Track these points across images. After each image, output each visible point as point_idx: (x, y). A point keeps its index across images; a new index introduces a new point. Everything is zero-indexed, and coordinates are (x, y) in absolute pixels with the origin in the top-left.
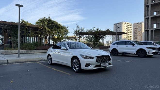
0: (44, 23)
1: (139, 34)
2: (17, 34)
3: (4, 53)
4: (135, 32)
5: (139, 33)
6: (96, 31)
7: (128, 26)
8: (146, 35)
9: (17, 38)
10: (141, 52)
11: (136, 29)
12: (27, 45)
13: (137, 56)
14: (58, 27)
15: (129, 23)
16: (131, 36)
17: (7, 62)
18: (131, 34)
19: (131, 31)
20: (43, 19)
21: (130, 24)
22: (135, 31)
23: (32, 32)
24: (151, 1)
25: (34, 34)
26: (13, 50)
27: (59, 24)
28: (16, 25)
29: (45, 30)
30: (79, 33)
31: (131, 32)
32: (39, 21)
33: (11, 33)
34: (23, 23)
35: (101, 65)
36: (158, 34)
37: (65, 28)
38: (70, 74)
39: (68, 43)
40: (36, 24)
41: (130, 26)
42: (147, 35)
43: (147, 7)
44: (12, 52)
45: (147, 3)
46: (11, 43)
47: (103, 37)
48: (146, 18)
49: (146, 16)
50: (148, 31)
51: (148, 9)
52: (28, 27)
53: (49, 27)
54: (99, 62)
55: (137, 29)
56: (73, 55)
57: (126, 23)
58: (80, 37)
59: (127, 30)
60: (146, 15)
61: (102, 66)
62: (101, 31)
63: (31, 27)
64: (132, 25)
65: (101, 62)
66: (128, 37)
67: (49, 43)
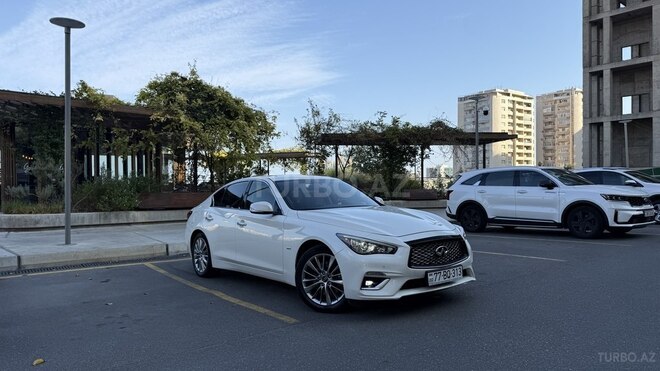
0: (175, 95)
1: (561, 137)
2: (59, 146)
3: (5, 227)
4: (546, 130)
5: (563, 135)
6: (390, 129)
7: (517, 106)
8: (591, 142)
9: (57, 163)
10: (584, 216)
11: (550, 119)
12: (101, 192)
13: (568, 230)
14: (232, 114)
15: (522, 94)
16: (528, 148)
17: (16, 264)
18: (529, 140)
19: (528, 126)
20: (167, 81)
21: (523, 97)
22: (548, 127)
23: (123, 135)
24: (611, 4)
25: (130, 144)
26: (40, 212)
27: (238, 102)
28: (54, 107)
29: (179, 127)
30: (320, 138)
31: (528, 130)
32: (150, 87)
33: (33, 141)
34: (85, 95)
35: (430, 277)
36: (640, 139)
37: (262, 116)
38: (294, 320)
39: (279, 185)
40: (140, 100)
41: (524, 107)
42: (595, 141)
43: (594, 29)
44: (37, 222)
45: (595, 9)
46: (31, 181)
47: (420, 152)
48: (592, 74)
49: (590, 66)
50: (600, 125)
51: (598, 38)
52: (105, 113)
53: (192, 113)
54: (421, 265)
55: (555, 116)
56: (304, 235)
57: (508, 95)
58: (324, 155)
59: (511, 121)
60: (591, 58)
61: (434, 283)
62: (410, 127)
63: (117, 115)
64: (533, 102)
65: (430, 264)
66: (518, 150)
67: (196, 181)
